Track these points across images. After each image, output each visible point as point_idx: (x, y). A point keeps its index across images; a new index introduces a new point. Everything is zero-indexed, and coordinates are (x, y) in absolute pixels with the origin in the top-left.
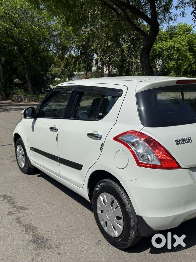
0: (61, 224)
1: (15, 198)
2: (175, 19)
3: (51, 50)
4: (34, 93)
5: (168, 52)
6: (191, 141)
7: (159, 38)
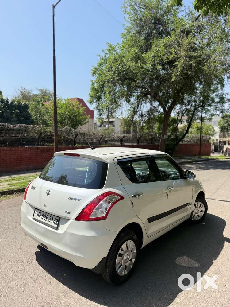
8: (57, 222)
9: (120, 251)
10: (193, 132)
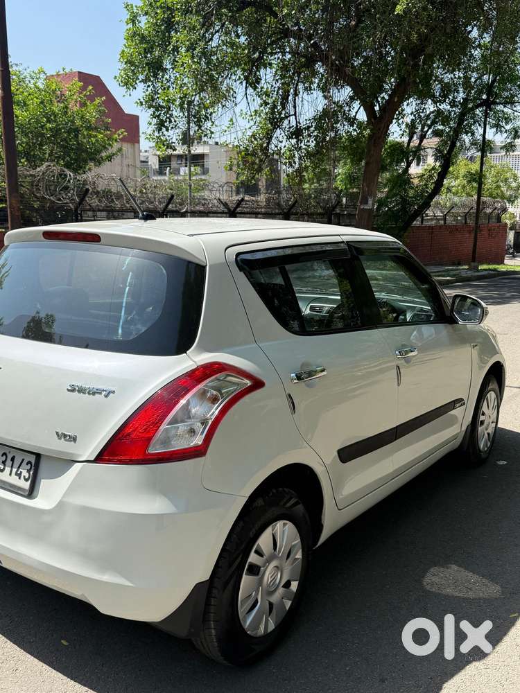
8: (28, 471)
9: (253, 558)
10: (454, 190)
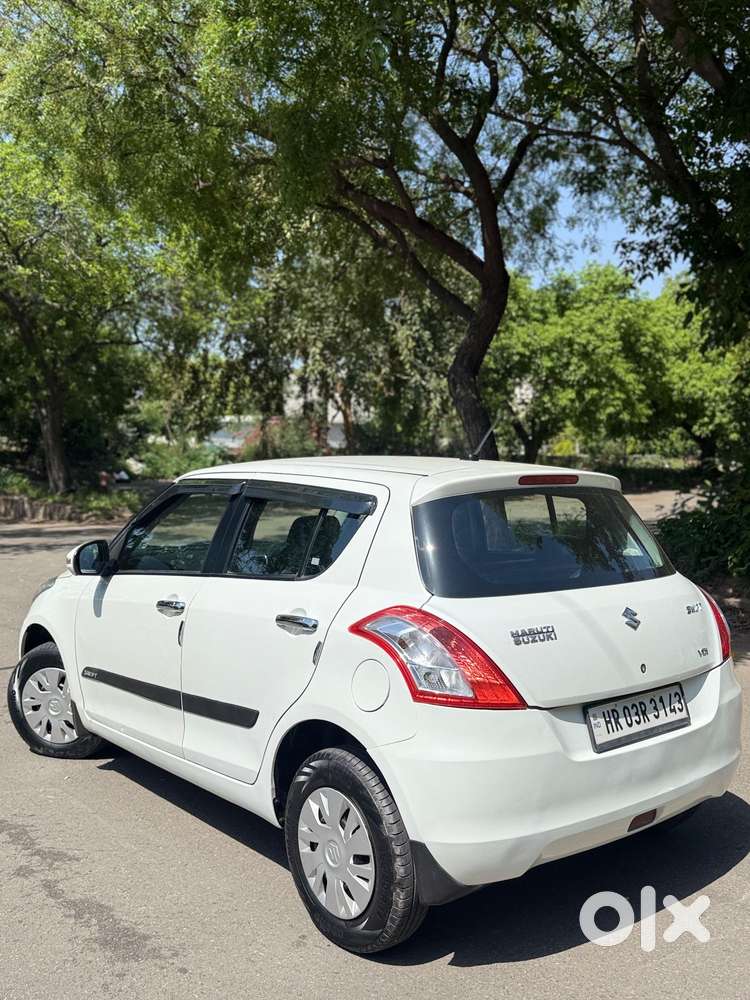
0: (186, 898)
1: (33, 828)
2: (568, 258)
3: (138, 342)
4: (70, 491)
5: (552, 360)
6: (553, 636)
7: (520, 313)
8: (679, 702)
